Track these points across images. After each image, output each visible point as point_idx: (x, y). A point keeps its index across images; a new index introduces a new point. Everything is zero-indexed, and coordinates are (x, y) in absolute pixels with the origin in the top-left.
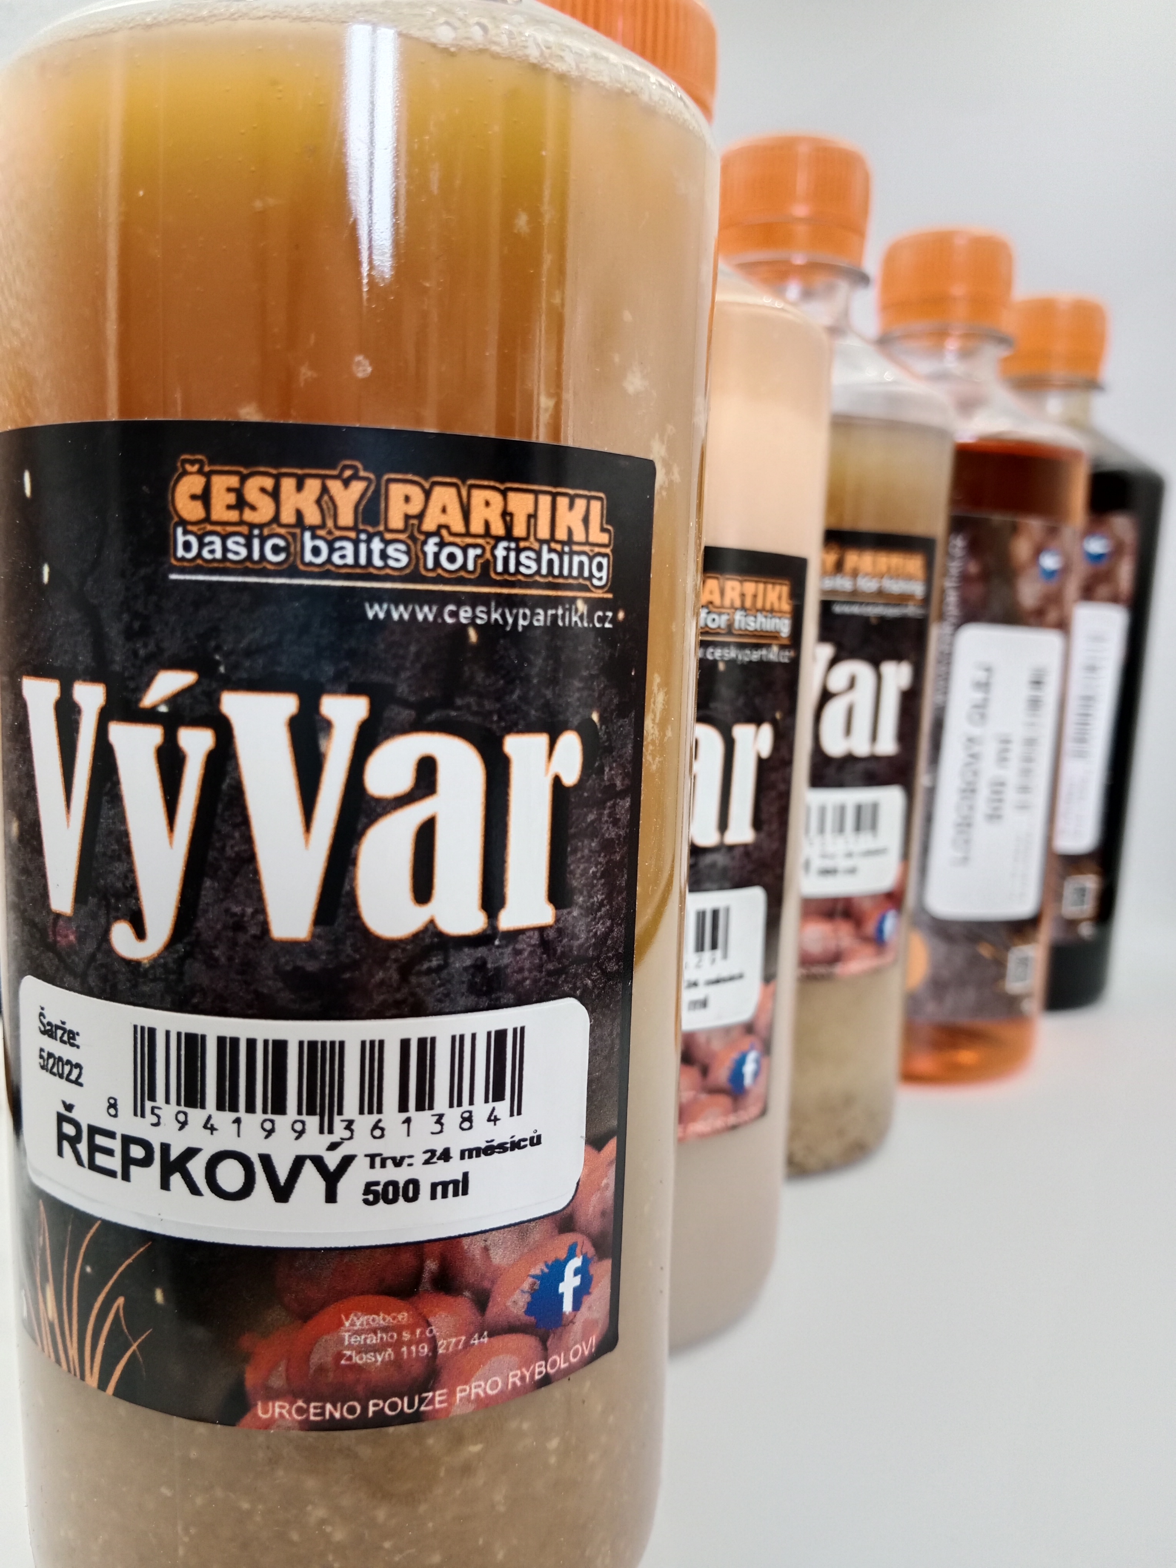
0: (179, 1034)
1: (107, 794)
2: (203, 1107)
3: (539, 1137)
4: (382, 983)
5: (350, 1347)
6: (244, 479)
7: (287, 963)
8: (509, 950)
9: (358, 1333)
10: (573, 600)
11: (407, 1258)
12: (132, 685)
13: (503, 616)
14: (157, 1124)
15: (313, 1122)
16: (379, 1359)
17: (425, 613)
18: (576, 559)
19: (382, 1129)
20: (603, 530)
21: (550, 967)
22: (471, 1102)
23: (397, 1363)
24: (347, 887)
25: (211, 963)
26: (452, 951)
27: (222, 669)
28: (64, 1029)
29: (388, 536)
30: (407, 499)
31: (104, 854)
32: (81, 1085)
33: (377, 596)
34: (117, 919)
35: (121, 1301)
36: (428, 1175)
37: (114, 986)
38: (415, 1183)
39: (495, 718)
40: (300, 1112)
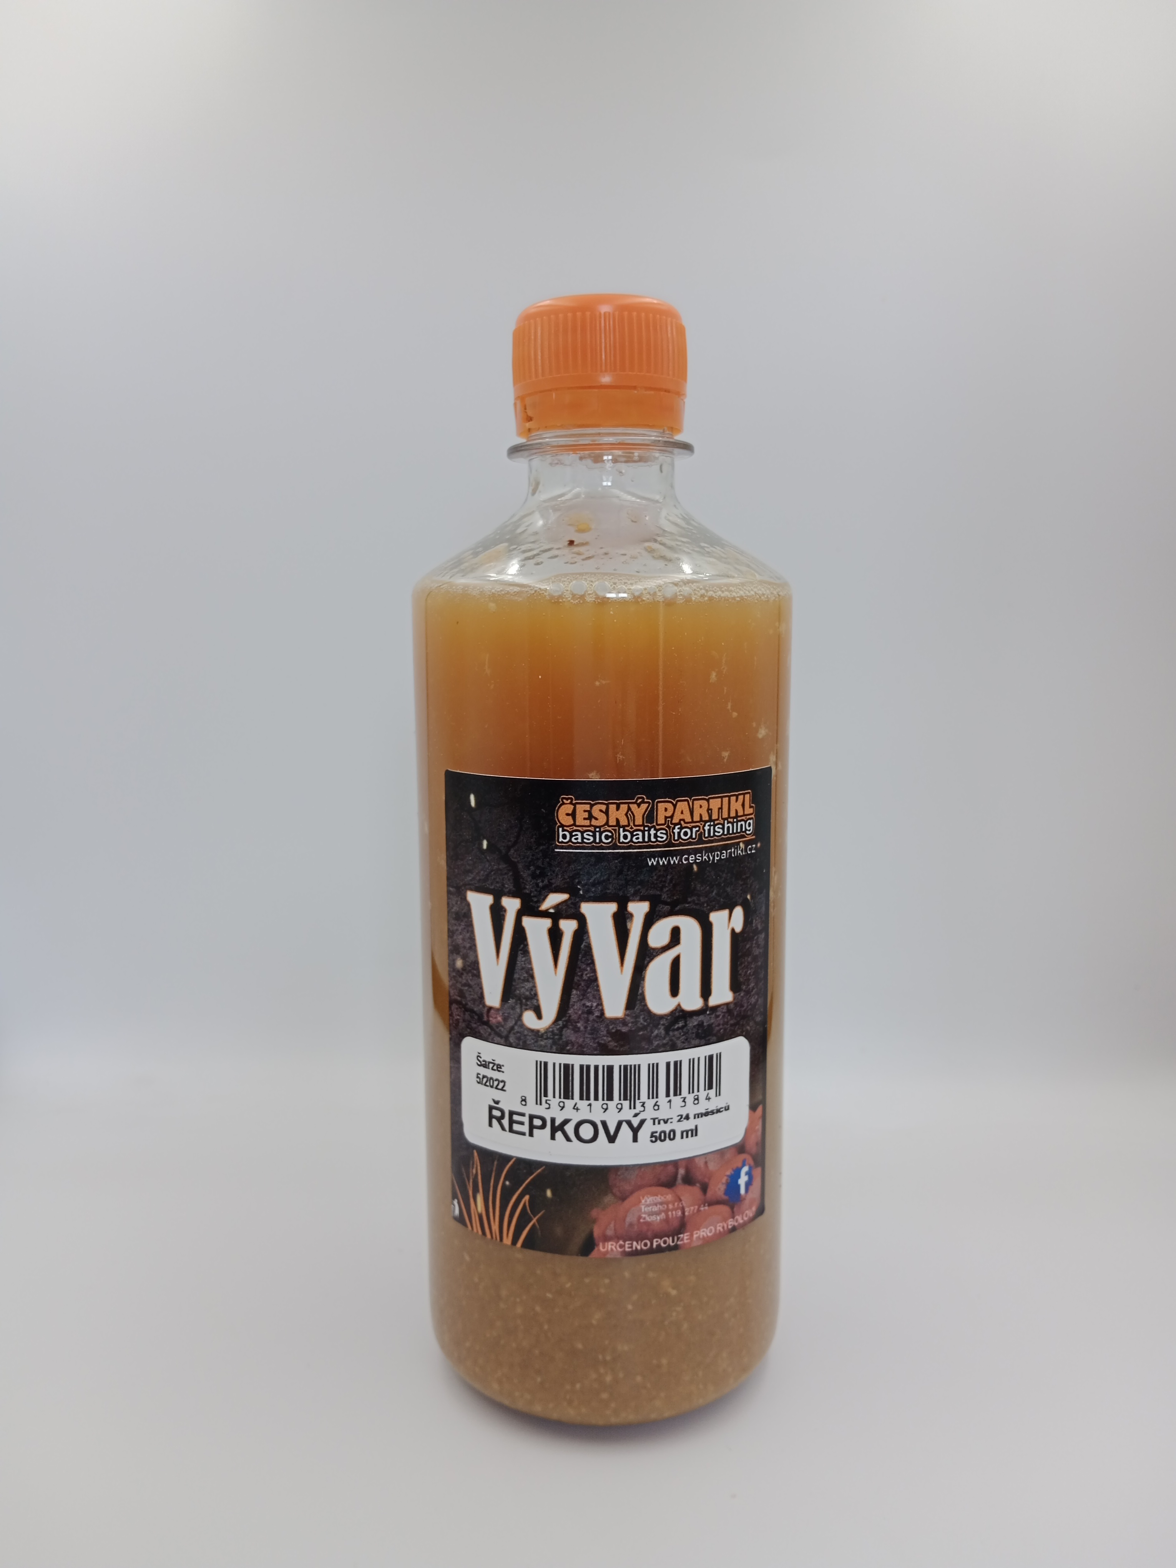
0: (560, 1064)
1: (521, 950)
2: (573, 1099)
3: (728, 1107)
4: (657, 1036)
5: (645, 1213)
6: (592, 806)
7: (613, 1028)
8: (713, 1016)
9: (648, 1206)
10: (738, 843)
11: (671, 1169)
12: (535, 899)
13: (708, 857)
14: (549, 1108)
15: (626, 1104)
16: (658, 1218)
17: (674, 860)
18: (739, 824)
19: (658, 1106)
20: (751, 807)
21: (732, 1022)
22: (698, 1091)
23: (667, 1220)
24: (640, 991)
25: (576, 1030)
26: (688, 1019)
27: (581, 892)
28: (494, 1064)
29: (658, 827)
30: (666, 810)
31: (519, 979)
32: (505, 1091)
33: (653, 855)
34: (526, 1009)
35: (527, 1197)
36: (679, 1127)
37: (525, 1042)
38: (674, 1131)
39: (705, 905)
40: (620, 1100)
